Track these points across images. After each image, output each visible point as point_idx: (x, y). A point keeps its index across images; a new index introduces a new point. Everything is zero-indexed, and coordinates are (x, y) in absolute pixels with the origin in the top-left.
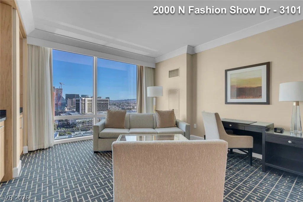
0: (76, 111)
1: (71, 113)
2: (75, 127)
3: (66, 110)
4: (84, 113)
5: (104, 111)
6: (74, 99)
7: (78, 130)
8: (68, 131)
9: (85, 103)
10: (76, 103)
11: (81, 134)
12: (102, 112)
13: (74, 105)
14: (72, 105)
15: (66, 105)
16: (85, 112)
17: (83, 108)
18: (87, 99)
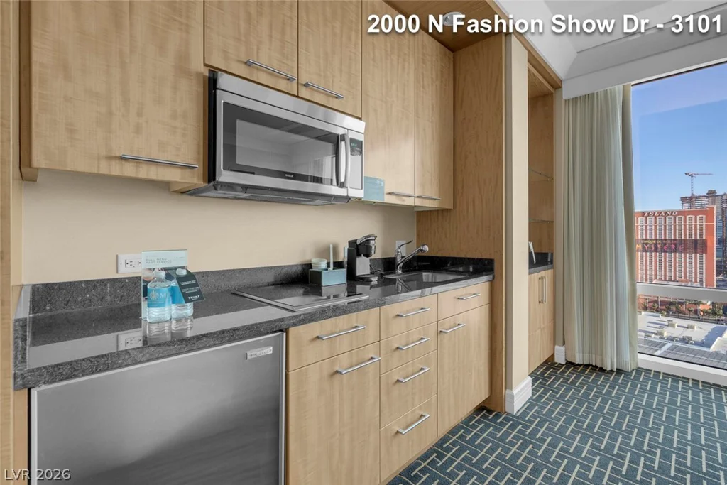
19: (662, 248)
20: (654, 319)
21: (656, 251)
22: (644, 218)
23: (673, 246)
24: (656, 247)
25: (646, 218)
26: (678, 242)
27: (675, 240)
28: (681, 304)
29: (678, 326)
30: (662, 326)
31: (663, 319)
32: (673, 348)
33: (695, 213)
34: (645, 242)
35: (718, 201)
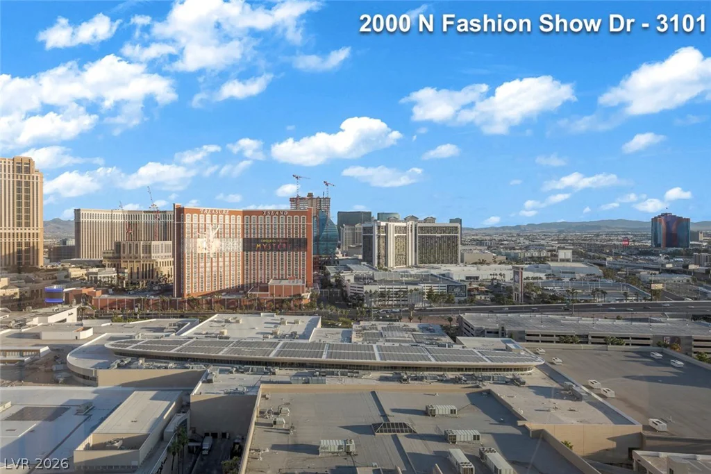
0: (364, 260)
1: (351, 266)
2: (361, 306)
3: (340, 256)
4: (384, 267)
5: (443, 263)
6: (357, 226)
7: (368, 315)
8: (344, 316)
9: (386, 237)
10: (364, 237)
11: (377, 329)
12: (439, 265)
13: (359, 241)
14: (353, 243)
15: (339, 242)
16: (386, 264)
17: (383, 252)
18: (392, 225)
19: (276, 247)
20: (269, 319)
21: (272, 250)
22: (263, 217)
23: (284, 245)
24: (272, 246)
25: (265, 218)
26: (287, 241)
27: (286, 239)
28: (290, 300)
29: (288, 323)
30: (276, 325)
31: (277, 318)
32: (285, 345)
33: (301, 213)
34: (264, 241)
35: (314, 204)
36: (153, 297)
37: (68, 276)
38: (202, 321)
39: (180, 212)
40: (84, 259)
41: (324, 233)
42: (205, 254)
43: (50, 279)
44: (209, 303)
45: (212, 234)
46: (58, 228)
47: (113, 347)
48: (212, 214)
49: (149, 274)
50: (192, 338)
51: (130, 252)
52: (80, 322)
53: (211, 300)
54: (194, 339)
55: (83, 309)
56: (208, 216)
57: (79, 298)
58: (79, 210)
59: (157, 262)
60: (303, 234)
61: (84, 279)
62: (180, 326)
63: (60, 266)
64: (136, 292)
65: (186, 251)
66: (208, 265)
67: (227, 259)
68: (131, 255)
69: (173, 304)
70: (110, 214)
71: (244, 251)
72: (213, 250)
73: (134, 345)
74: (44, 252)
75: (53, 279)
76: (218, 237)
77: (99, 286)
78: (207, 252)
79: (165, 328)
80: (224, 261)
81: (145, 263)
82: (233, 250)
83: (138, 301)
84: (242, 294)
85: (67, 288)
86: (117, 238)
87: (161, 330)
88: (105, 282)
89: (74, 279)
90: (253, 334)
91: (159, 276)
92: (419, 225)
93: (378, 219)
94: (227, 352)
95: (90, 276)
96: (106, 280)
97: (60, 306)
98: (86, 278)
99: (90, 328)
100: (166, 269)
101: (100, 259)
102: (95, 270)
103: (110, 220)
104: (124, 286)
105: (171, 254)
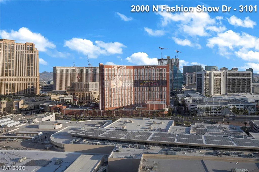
0: (197, 91)
1: (190, 94)
2: (196, 115)
3: (184, 89)
4: (208, 95)
5: (242, 92)
6: (194, 73)
7: (199, 120)
8: (186, 120)
9: (210, 79)
10: (198, 79)
11: (204, 127)
12: (240, 94)
13: (195, 81)
14: (191, 82)
15: (184, 82)
16: (210, 93)
17: (208, 87)
18: (213, 73)
19: (151, 84)
20: (147, 121)
21: (148, 86)
22: (144, 69)
23: (155, 83)
25: (145, 69)
26: (156, 81)
27: (156, 80)
28: (158, 112)
30: (151, 124)
31: (151, 120)
32: (155, 134)
33: (163, 67)
34: (144, 81)
35: (170, 62)
36: (90, 109)
37: (50, 99)
38: (113, 122)
39: (102, 67)
40: (58, 91)
41: (176, 78)
42: (115, 88)
43: (42, 100)
44: (117, 112)
45: (118, 78)
46: (46, 76)
47: (72, 133)
48: (118, 68)
49: (88, 98)
50: (109, 130)
51: (79, 88)
52: (56, 121)
53: (117, 111)
54: (110, 130)
55: (58, 115)
56: (116, 69)
57: (56, 109)
58: (55, 67)
59: (91, 92)
60: (165, 78)
61: (58, 100)
62: (103, 123)
63: (47, 94)
64: (82, 107)
65: (105, 87)
66: (116, 94)
67: (126, 91)
68: (80, 89)
69: (100, 113)
70: (69, 69)
71: (134, 87)
72: (119, 86)
73: (81, 132)
74: (40, 87)
75: (44, 100)
76: (121, 80)
77: (65, 104)
78: (116, 87)
79: (95, 125)
80: (124, 92)
81: (86, 92)
82: (129, 86)
83: (83, 111)
84: (133, 108)
85: (50, 104)
86: (73, 81)
87: (94, 125)
88: (68, 102)
89: (53, 100)
90: (139, 128)
91: (93, 99)
92: (228, 72)
93: (205, 70)
94: (126, 137)
95: (61, 99)
96: (68, 101)
97: (47, 113)
98: (59, 100)
99: (61, 124)
100: (96, 96)
101: (65, 91)
102: (63, 96)
103: (69, 72)
104: (76, 104)
105: (98, 88)
